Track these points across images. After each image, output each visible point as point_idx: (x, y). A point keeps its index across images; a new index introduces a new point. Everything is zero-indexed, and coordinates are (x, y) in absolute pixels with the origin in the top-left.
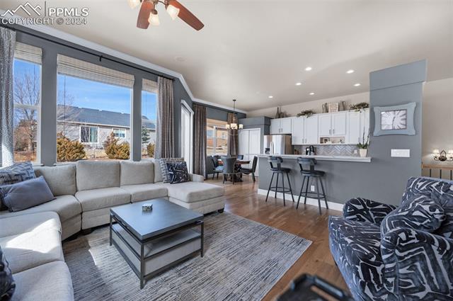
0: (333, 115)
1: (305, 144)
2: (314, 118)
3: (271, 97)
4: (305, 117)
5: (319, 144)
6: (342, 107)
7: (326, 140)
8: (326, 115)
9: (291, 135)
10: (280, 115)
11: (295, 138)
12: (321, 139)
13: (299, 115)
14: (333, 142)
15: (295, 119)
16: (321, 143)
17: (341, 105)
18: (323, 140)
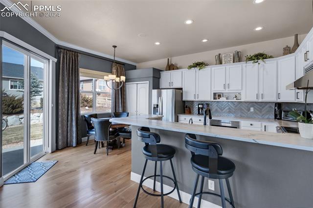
0: (228, 67)
1: (197, 100)
2: (206, 70)
3: (158, 43)
4: (197, 69)
5: (212, 100)
6: (237, 59)
7: (220, 96)
8: (219, 67)
9: (181, 89)
10: (171, 67)
11: (186, 92)
12: (215, 94)
13: (190, 67)
14: (227, 99)
15: (185, 71)
16: (215, 99)
17: (236, 56)
18: (217, 96)
